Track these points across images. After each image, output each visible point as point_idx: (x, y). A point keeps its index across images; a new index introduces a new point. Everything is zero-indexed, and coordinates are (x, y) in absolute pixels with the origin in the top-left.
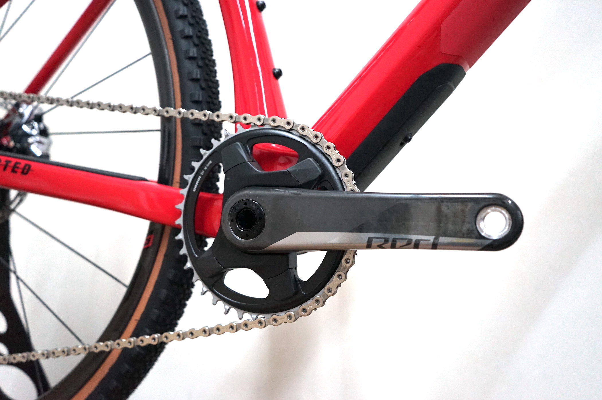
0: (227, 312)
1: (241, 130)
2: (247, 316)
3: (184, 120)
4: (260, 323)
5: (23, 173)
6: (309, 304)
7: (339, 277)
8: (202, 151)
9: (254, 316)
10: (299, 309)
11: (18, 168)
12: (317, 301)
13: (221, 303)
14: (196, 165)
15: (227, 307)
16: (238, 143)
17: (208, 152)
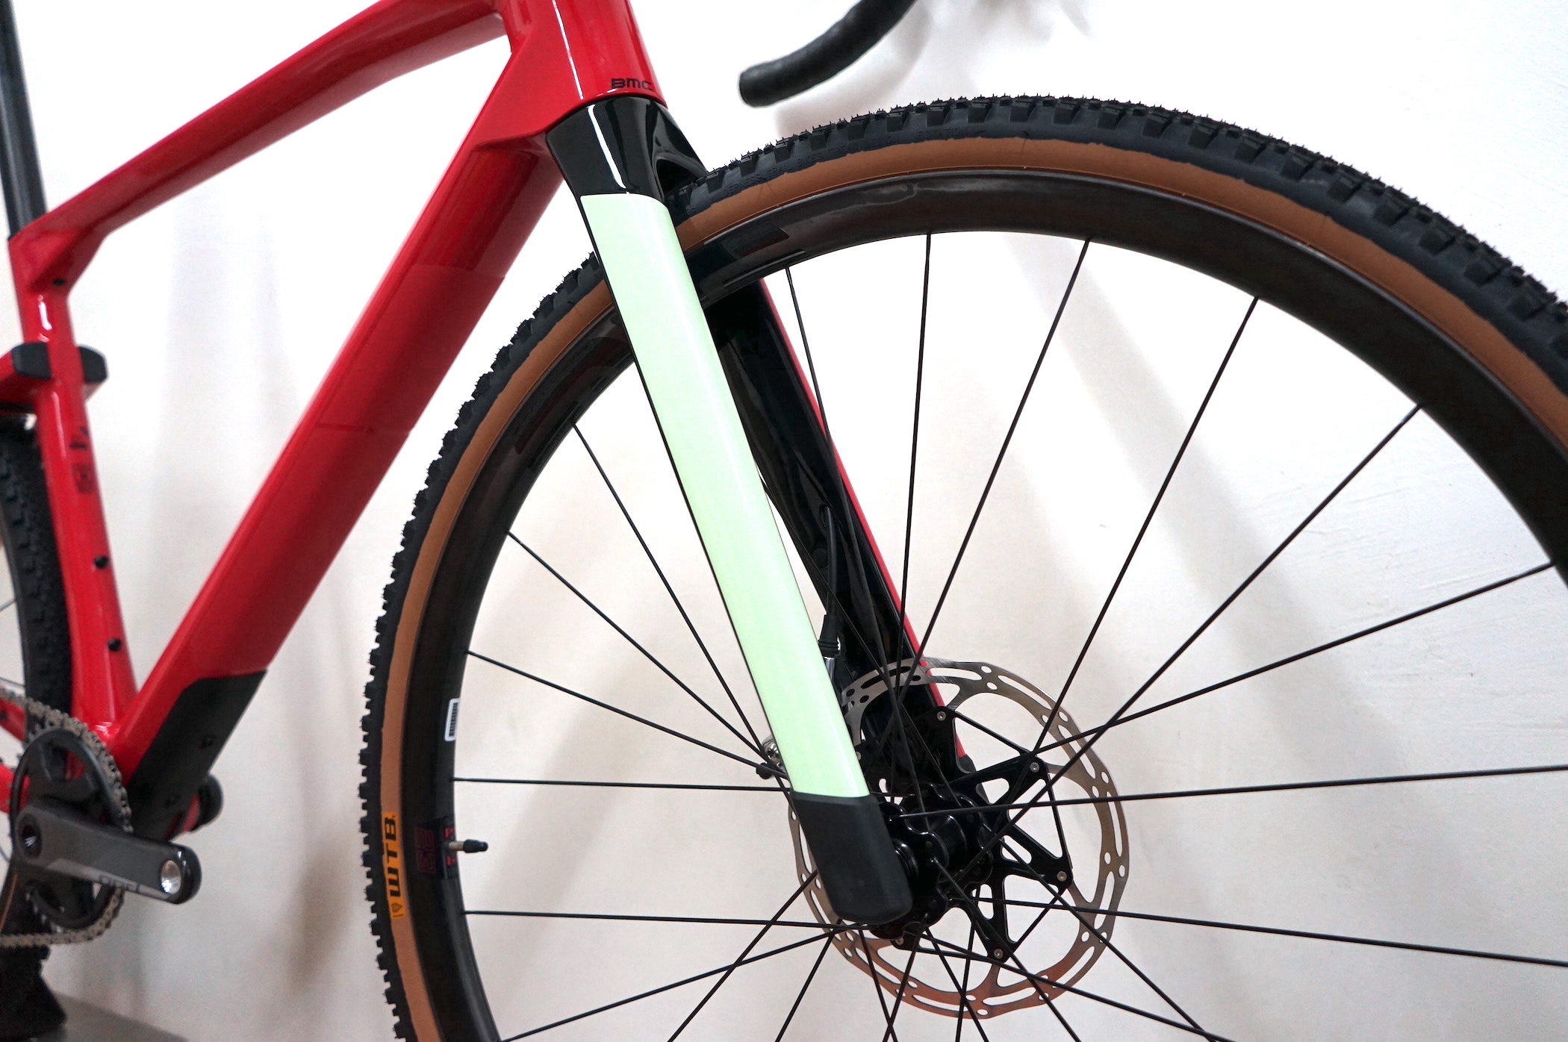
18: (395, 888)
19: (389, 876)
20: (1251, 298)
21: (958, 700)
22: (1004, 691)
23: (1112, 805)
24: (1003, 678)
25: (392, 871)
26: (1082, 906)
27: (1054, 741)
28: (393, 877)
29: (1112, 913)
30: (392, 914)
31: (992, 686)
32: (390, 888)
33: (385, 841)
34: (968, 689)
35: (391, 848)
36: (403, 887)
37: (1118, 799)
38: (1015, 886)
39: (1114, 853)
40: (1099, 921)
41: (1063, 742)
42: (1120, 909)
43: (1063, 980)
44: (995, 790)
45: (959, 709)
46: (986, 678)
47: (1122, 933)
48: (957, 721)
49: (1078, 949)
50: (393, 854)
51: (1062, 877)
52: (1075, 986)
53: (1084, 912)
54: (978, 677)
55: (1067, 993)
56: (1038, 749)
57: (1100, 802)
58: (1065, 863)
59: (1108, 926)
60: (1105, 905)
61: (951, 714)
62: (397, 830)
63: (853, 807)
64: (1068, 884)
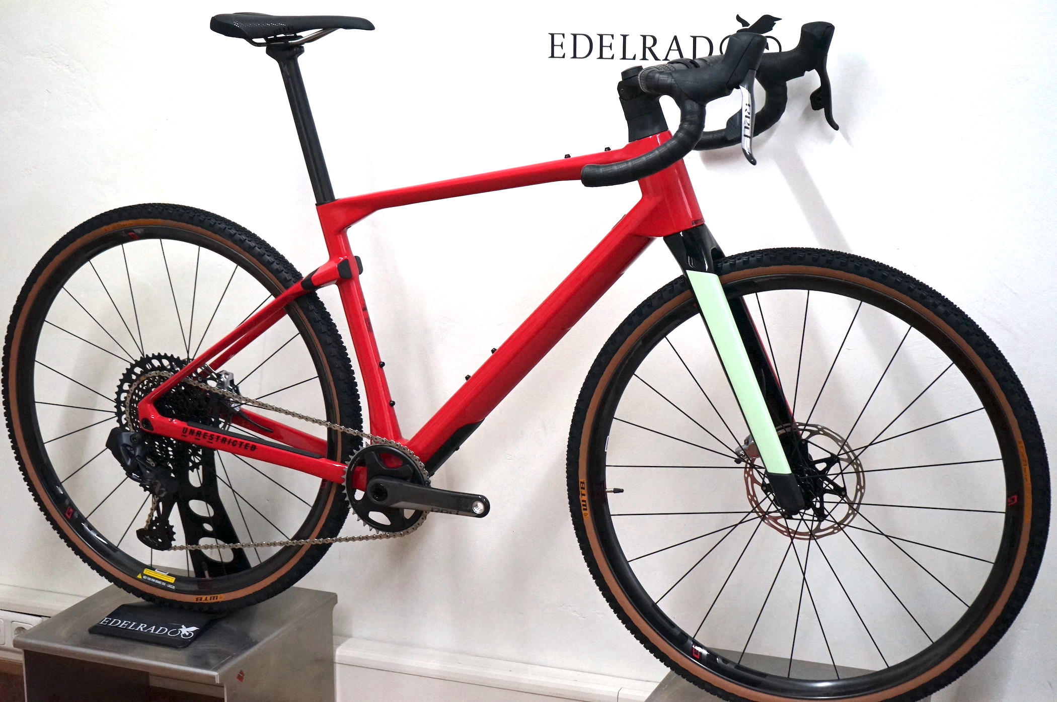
0: (371, 530)
1: (374, 444)
2: (380, 532)
3: (343, 433)
4: (387, 536)
5: (251, 450)
6: (410, 529)
7: (423, 519)
8: (355, 451)
9: (384, 533)
10: (405, 531)
11: (248, 446)
12: (413, 529)
13: (367, 526)
14: (352, 457)
15: (371, 528)
16: (373, 452)
17: (358, 452)
18: (585, 507)
19: (582, 503)
20: (910, 326)
21: (809, 437)
22: (826, 434)
23: (861, 474)
24: (825, 430)
25: (583, 501)
26: (850, 502)
27: (844, 452)
28: (584, 503)
29: (859, 504)
30: (584, 517)
31: (821, 432)
32: (583, 507)
33: (580, 490)
34: (813, 433)
35: (583, 493)
36: (588, 507)
37: (863, 472)
38: (827, 497)
39: (860, 485)
40: (855, 506)
41: (846, 453)
42: (862, 503)
43: (845, 523)
44: (821, 467)
45: (809, 440)
46: (819, 430)
47: (862, 509)
48: (809, 444)
49: (848, 515)
50: (584, 495)
51: (843, 494)
52: (849, 525)
53: (851, 504)
54: (817, 429)
55: (847, 527)
56: (839, 455)
57: (857, 472)
58: (844, 489)
59: (858, 507)
60: (857, 501)
61: (806, 441)
62: (585, 486)
63: (787, 477)
64: (846, 495)
